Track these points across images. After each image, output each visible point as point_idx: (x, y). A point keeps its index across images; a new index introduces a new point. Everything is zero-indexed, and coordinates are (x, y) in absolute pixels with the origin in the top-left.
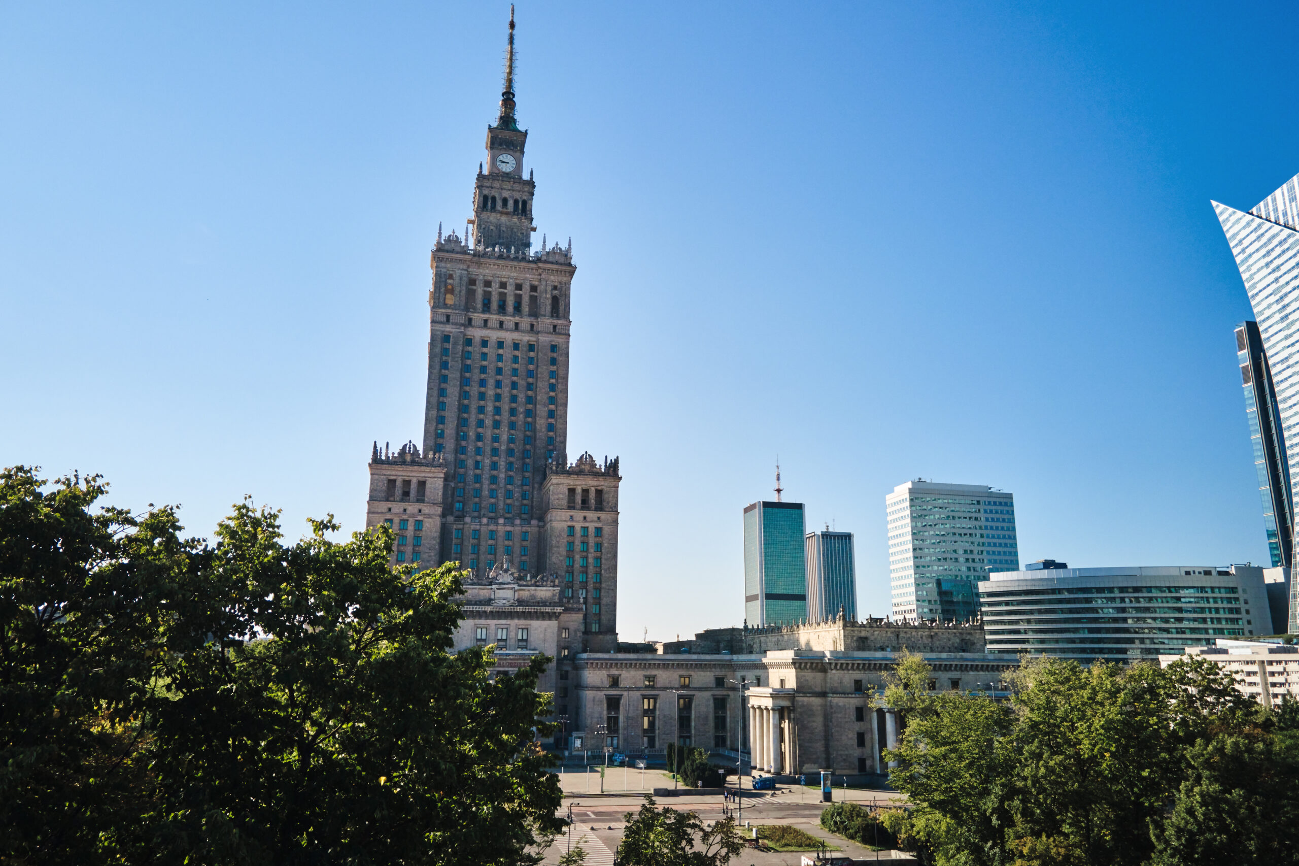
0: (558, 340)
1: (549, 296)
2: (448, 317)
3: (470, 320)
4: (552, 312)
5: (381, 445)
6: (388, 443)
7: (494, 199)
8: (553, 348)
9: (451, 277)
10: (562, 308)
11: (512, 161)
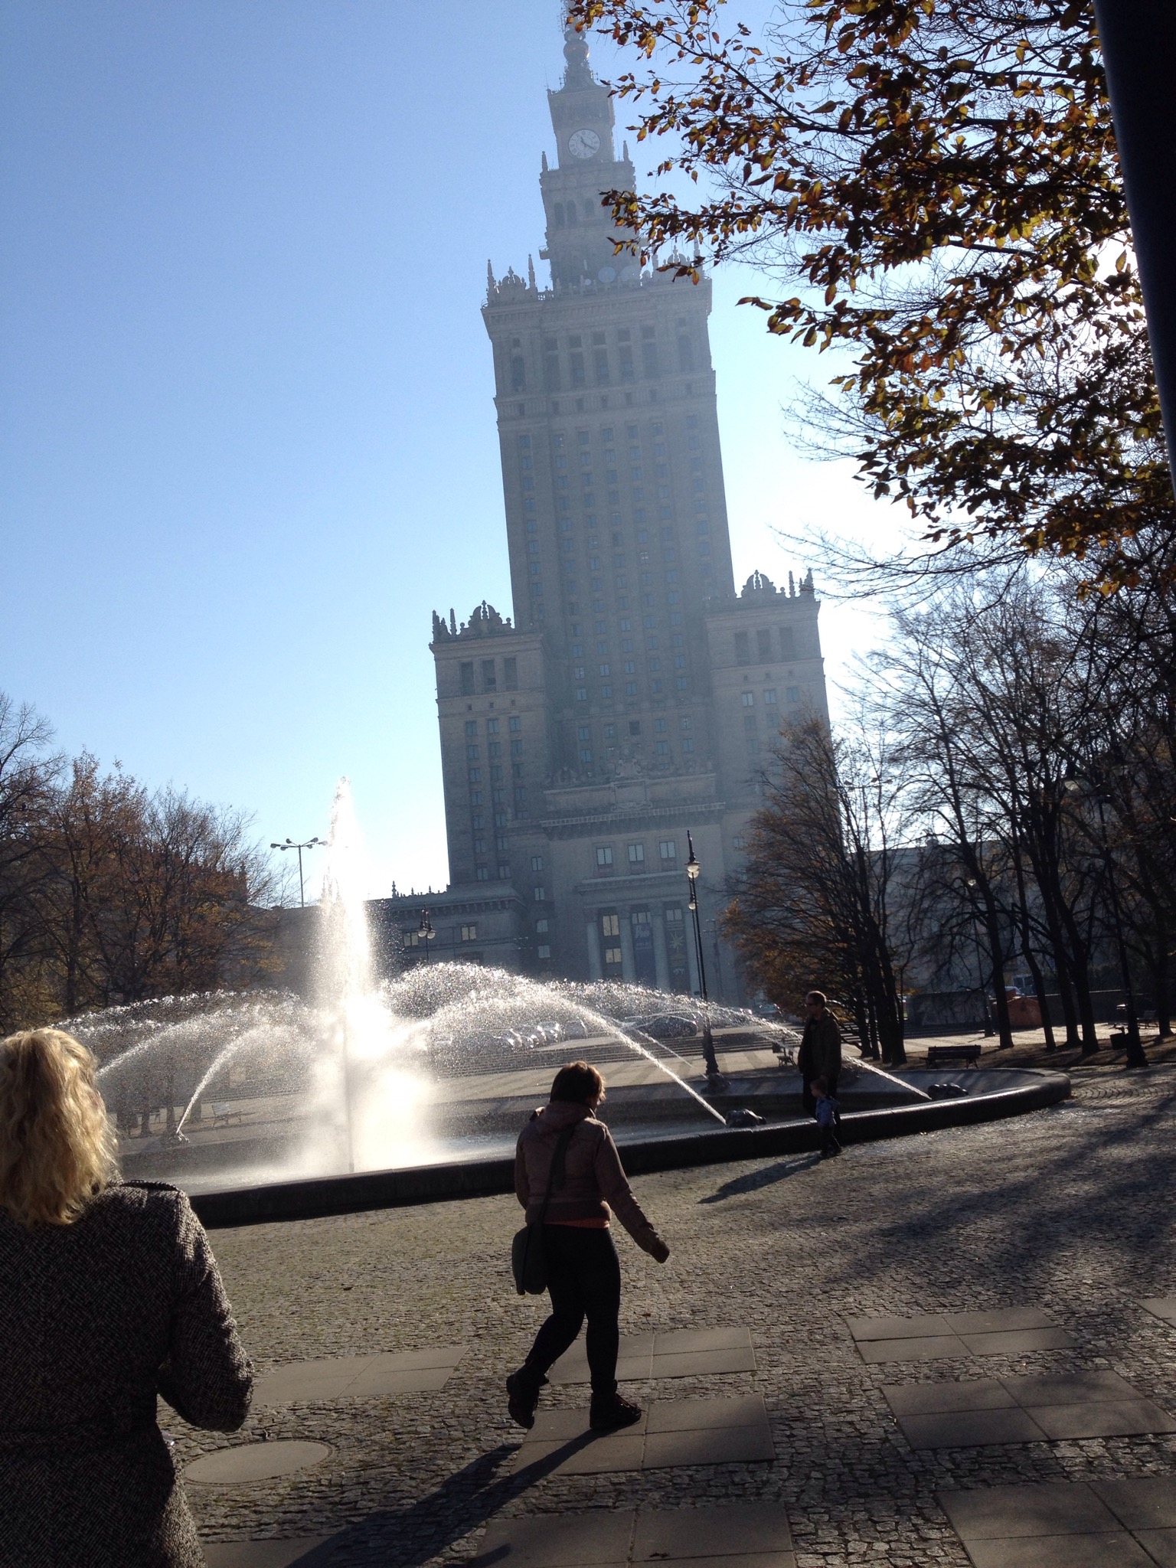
0: (698, 407)
1: (673, 338)
2: (521, 407)
3: (556, 404)
4: (683, 364)
5: (444, 615)
6: (452, 611)
7: (571, 206)
9: (517, 343)
10: (697, 353)
11: (590, 137)
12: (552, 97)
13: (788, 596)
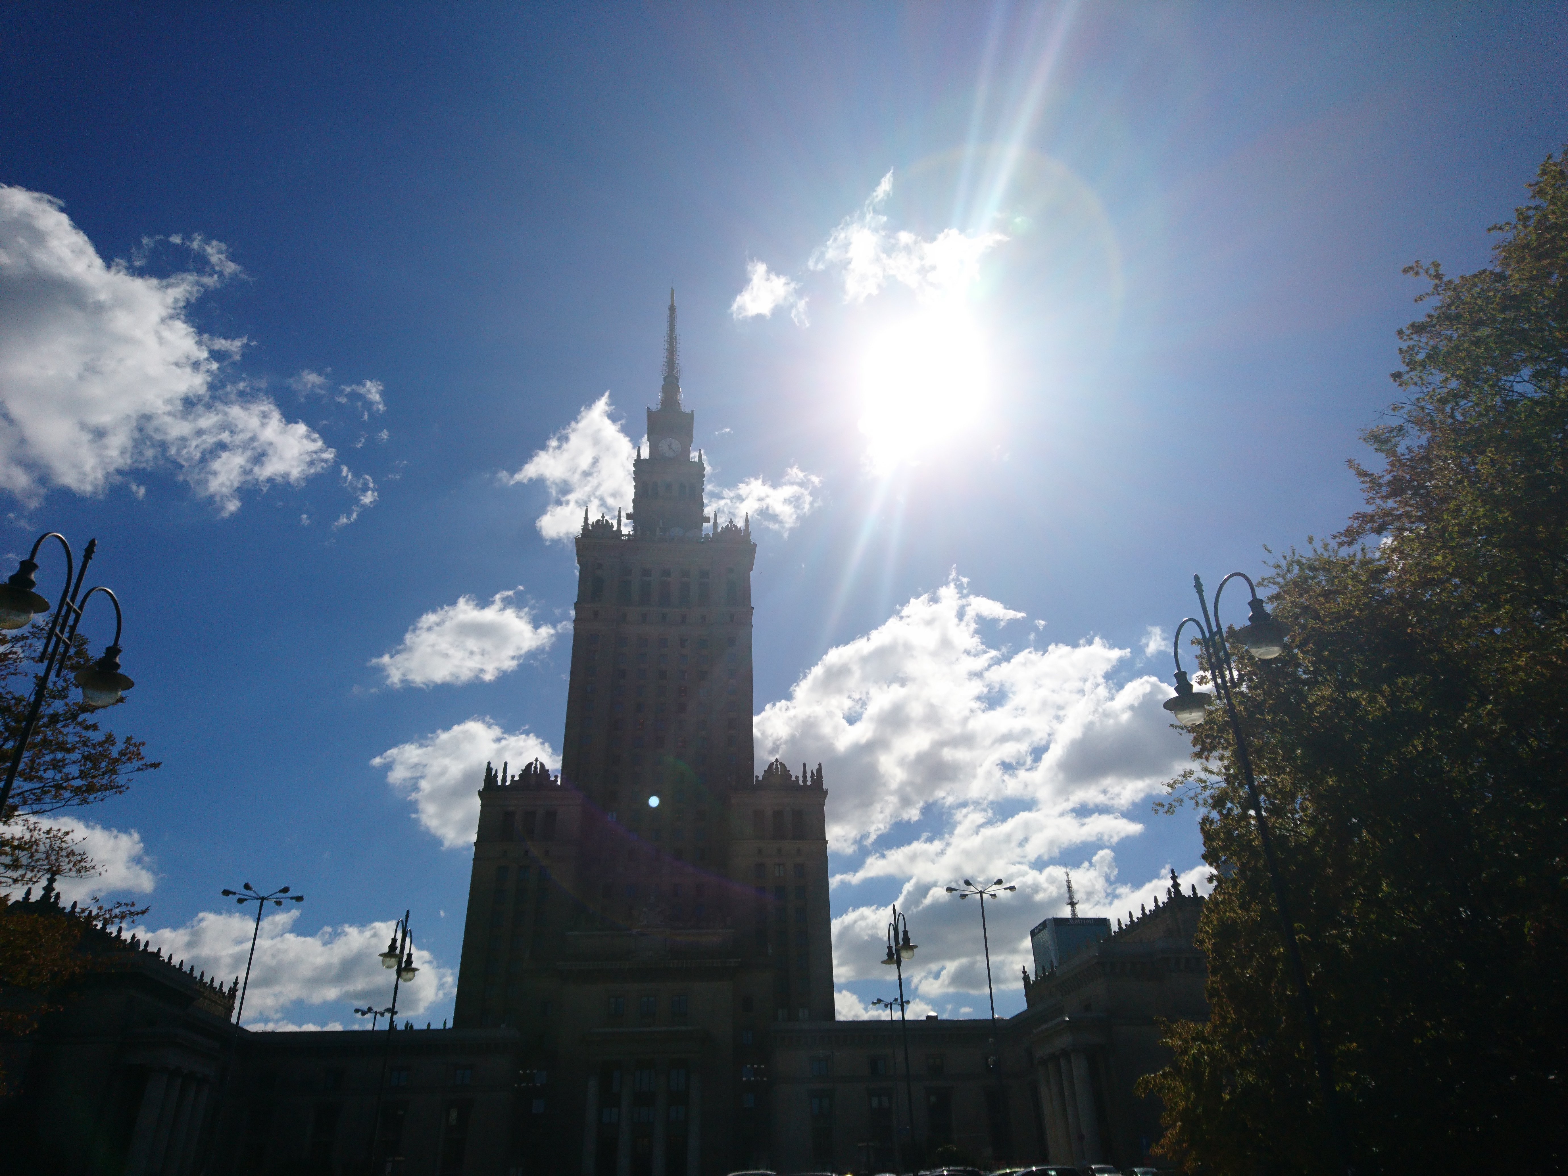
0: (737, 632)
1: (723, 581)
2: (596, 613)
4: (729, 600)
8: (731, 642)
9: (598, 566)
10: (740, 594)
11: (676, 445)
12: (650, 413)
13: (801, 783)
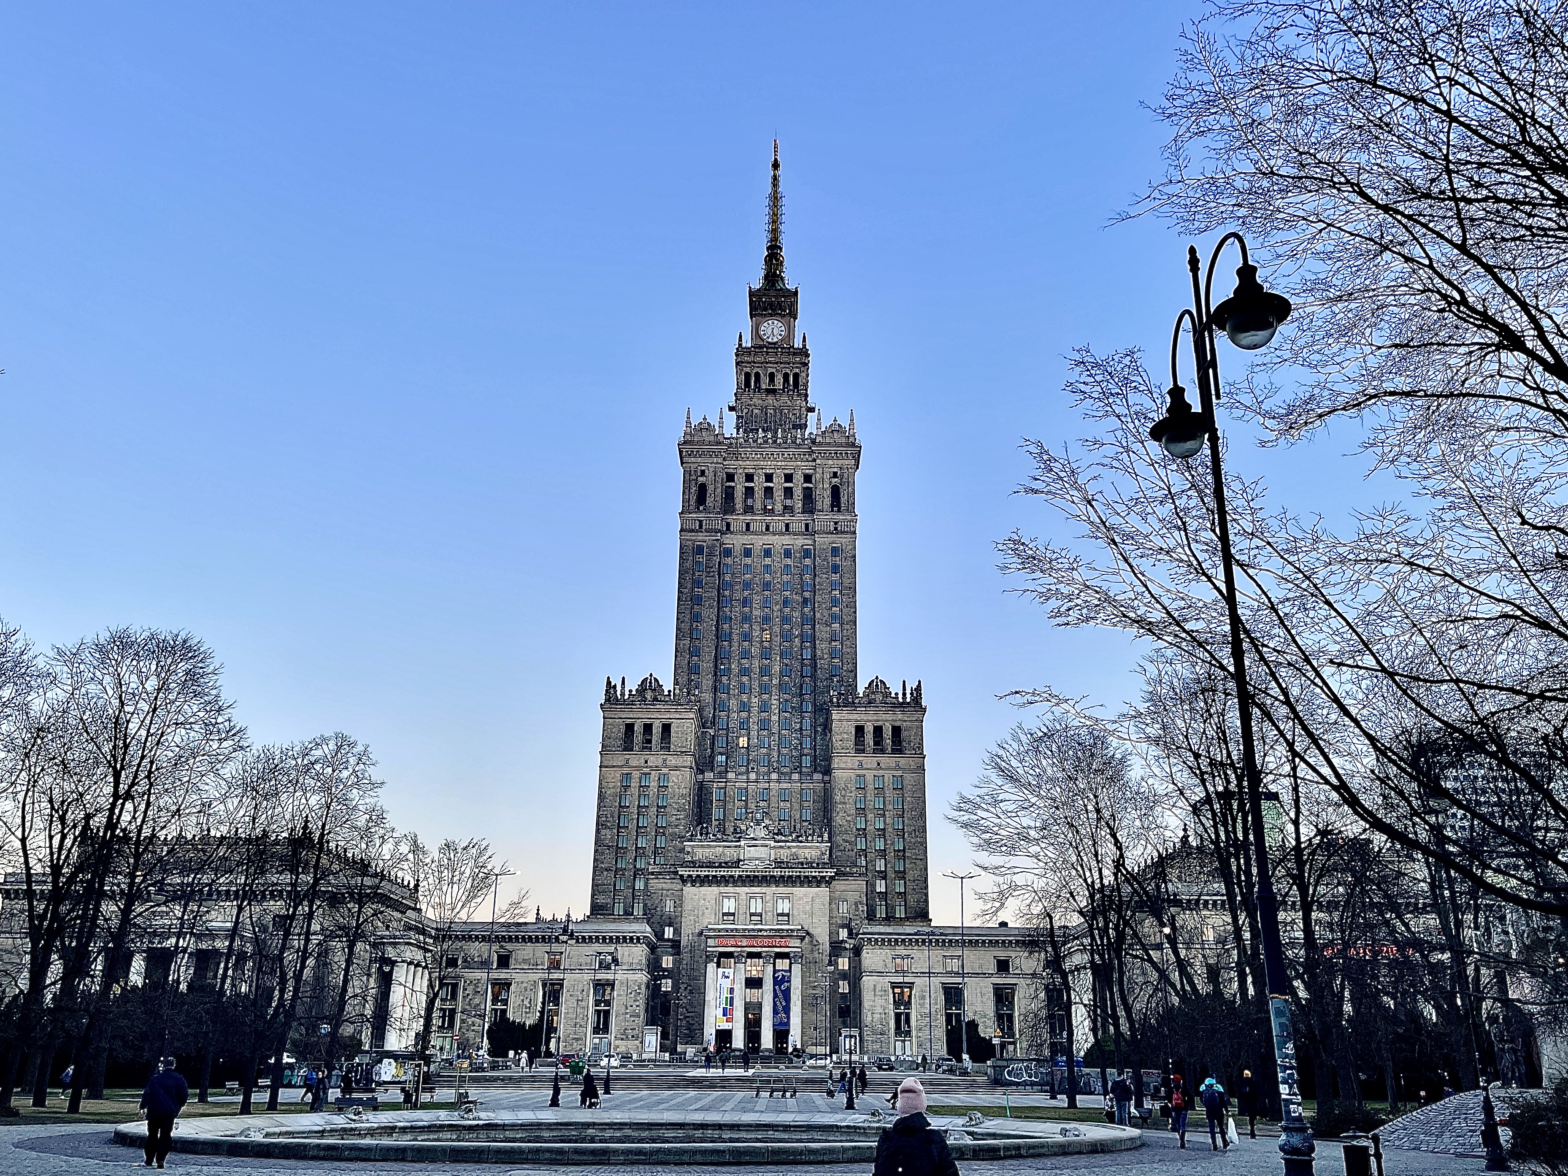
0: (840, 541)
1: (826, 486)
3: (728, 525)
4: (832, 506)
6: (623, 679)
7: (758, 376)
8: (835, 551)
9: (703, 474)
10: (843, 500)
11: (780, 328)
12: (752, 292)
13: (901, 700)
